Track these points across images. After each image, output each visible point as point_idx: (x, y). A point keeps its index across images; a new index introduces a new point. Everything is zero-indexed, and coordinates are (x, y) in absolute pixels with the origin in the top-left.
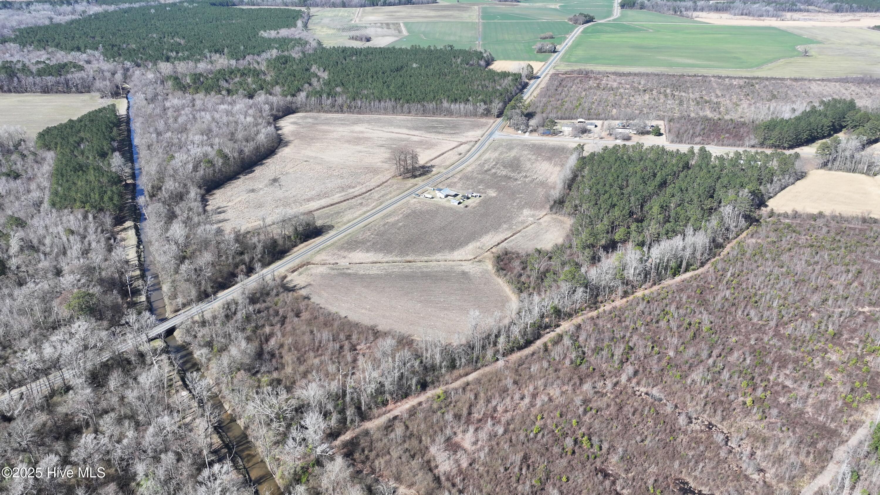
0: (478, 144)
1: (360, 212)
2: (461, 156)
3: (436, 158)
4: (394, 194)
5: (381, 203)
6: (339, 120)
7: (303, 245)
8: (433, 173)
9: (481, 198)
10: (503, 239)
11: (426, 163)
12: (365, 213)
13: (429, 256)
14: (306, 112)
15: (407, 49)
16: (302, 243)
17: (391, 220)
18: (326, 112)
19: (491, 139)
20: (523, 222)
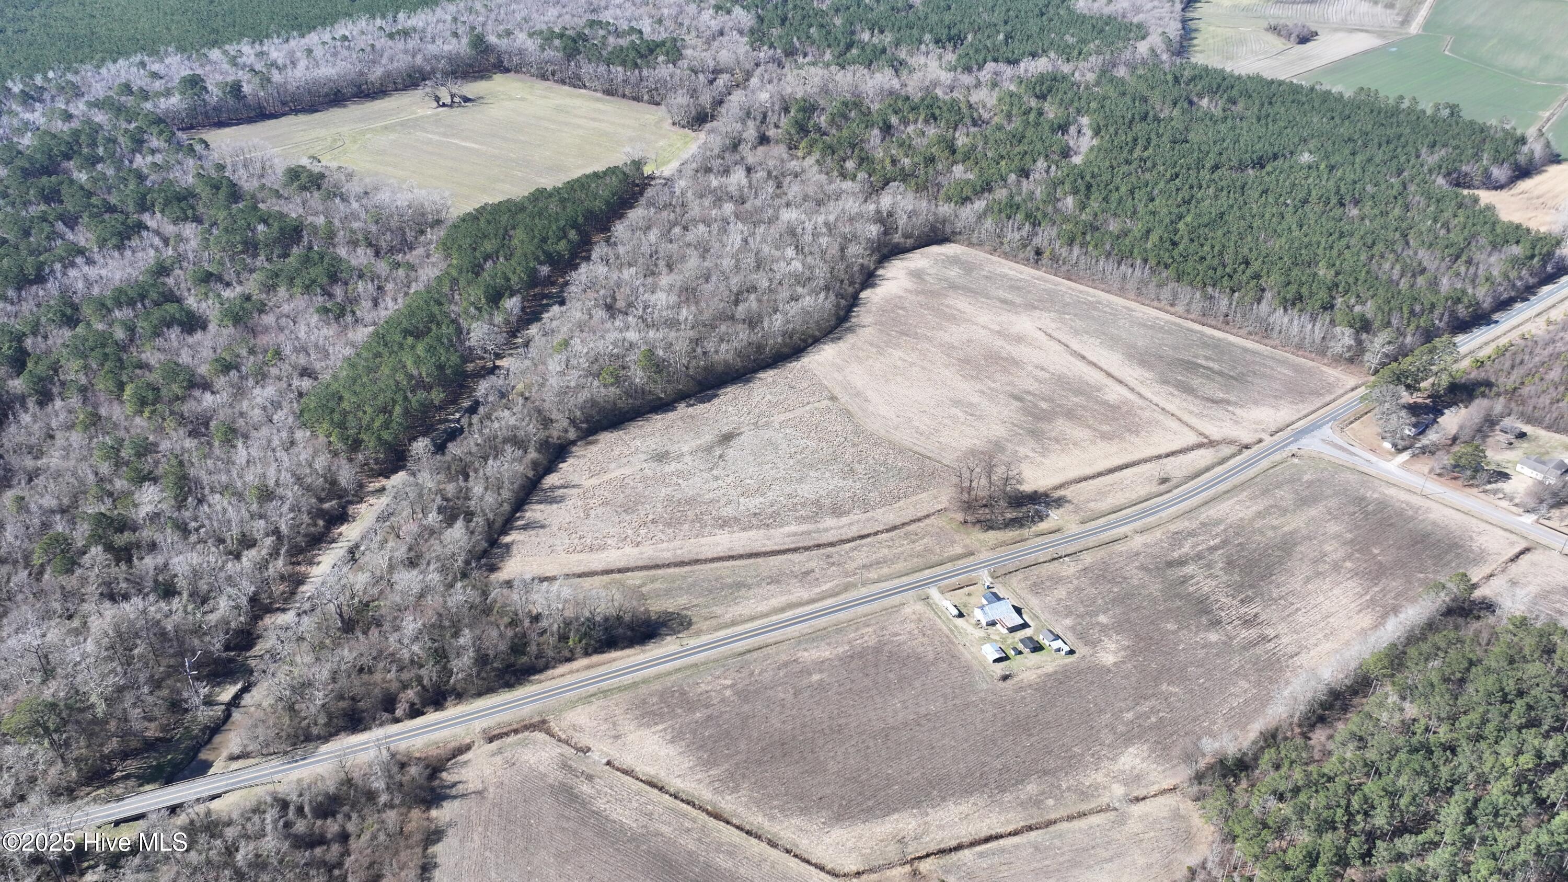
0: (1246, 453)
1: (778, 601)
2: (1163, 487)
3: (1100, 474)
4: (900, 566)
5: (847, 588)
6: (1015, 287)
7: (584, 662)
8: (1043, 526)
9: (1072, 658)
10: (985, 833)
11: (1061, 486)
12: (791, 606)
13: (772, 818)
14: (970, 244)
15: (1340, 98)
16: (587, 654)
17: (810, 655)
18: (1006, 255)
19: (1293, 448)
20: (1084, 795)
